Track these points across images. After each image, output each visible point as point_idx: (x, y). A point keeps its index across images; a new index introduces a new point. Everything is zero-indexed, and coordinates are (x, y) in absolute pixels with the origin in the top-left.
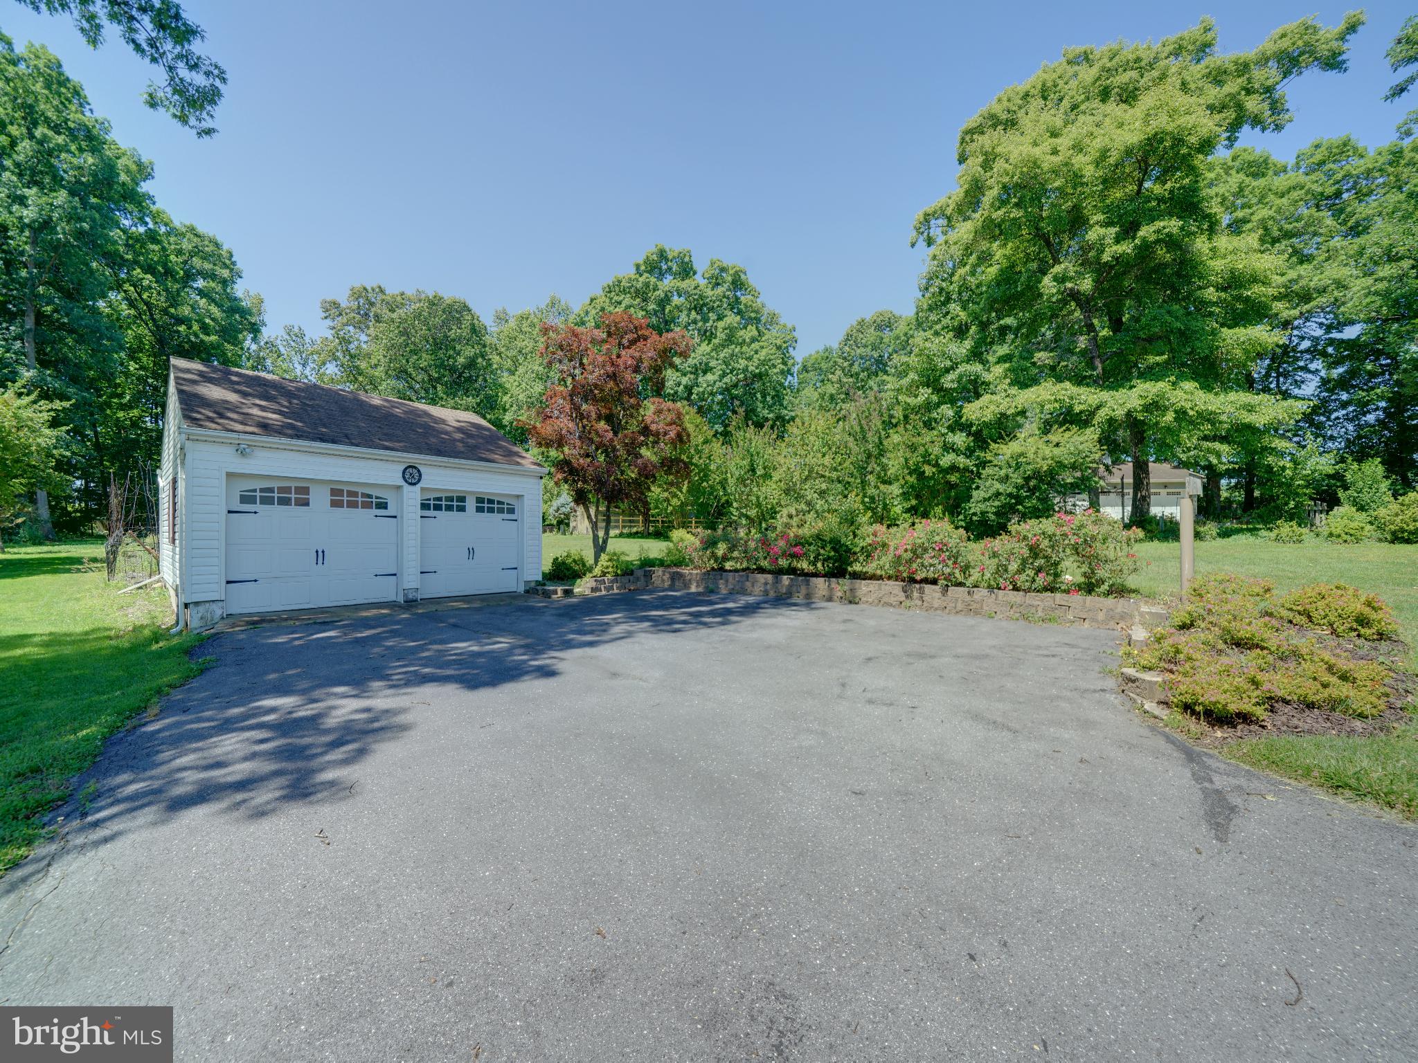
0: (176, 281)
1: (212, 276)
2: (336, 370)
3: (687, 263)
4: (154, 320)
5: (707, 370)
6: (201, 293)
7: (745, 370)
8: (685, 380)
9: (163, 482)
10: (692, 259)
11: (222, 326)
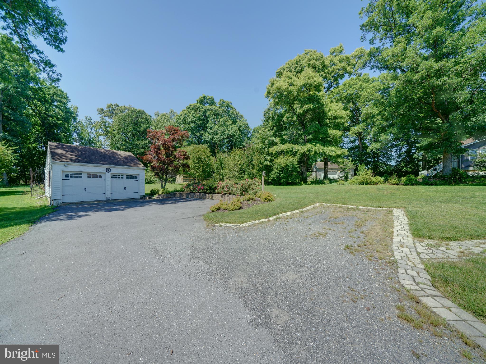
0: (48, 104)
1: (60, 102)
2: (101, 132)
3: (212, 100)
4: (41, 115)
5: (217, 134)
6: (56, 107)
7: (228, 134)
8: (210, 137)
9: (46, 171)
10: (214, 99)
11: (64, 118)
